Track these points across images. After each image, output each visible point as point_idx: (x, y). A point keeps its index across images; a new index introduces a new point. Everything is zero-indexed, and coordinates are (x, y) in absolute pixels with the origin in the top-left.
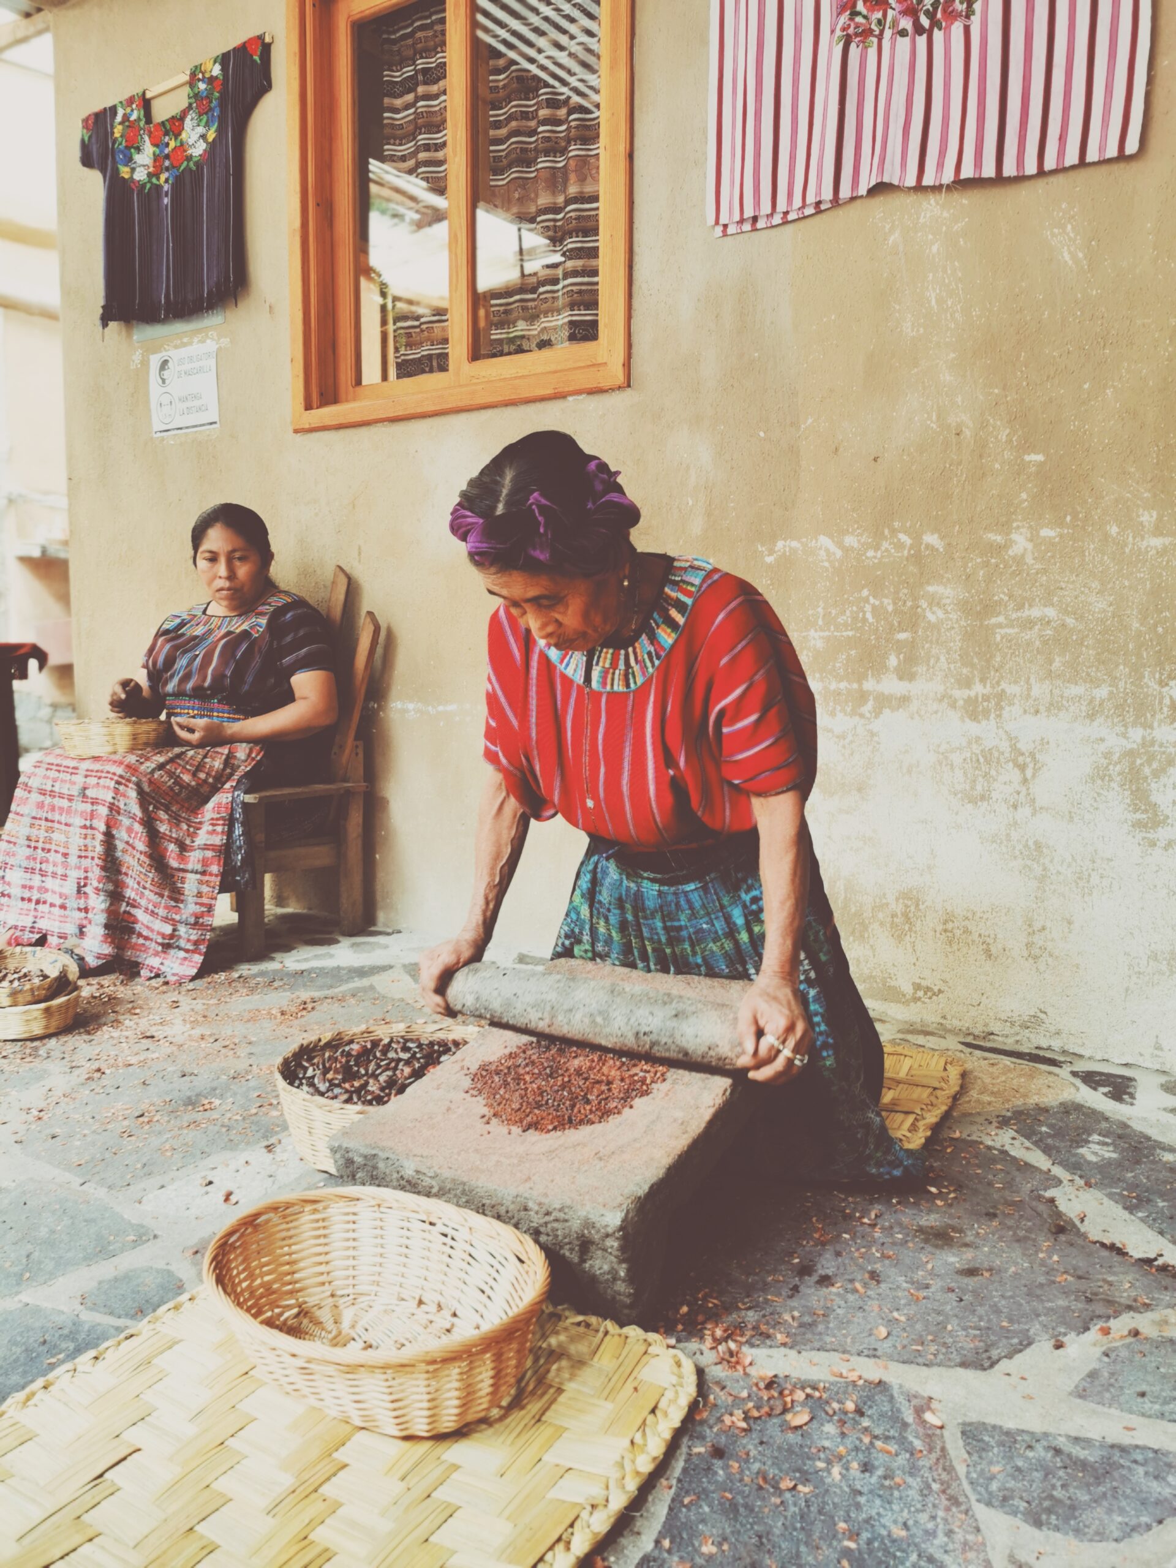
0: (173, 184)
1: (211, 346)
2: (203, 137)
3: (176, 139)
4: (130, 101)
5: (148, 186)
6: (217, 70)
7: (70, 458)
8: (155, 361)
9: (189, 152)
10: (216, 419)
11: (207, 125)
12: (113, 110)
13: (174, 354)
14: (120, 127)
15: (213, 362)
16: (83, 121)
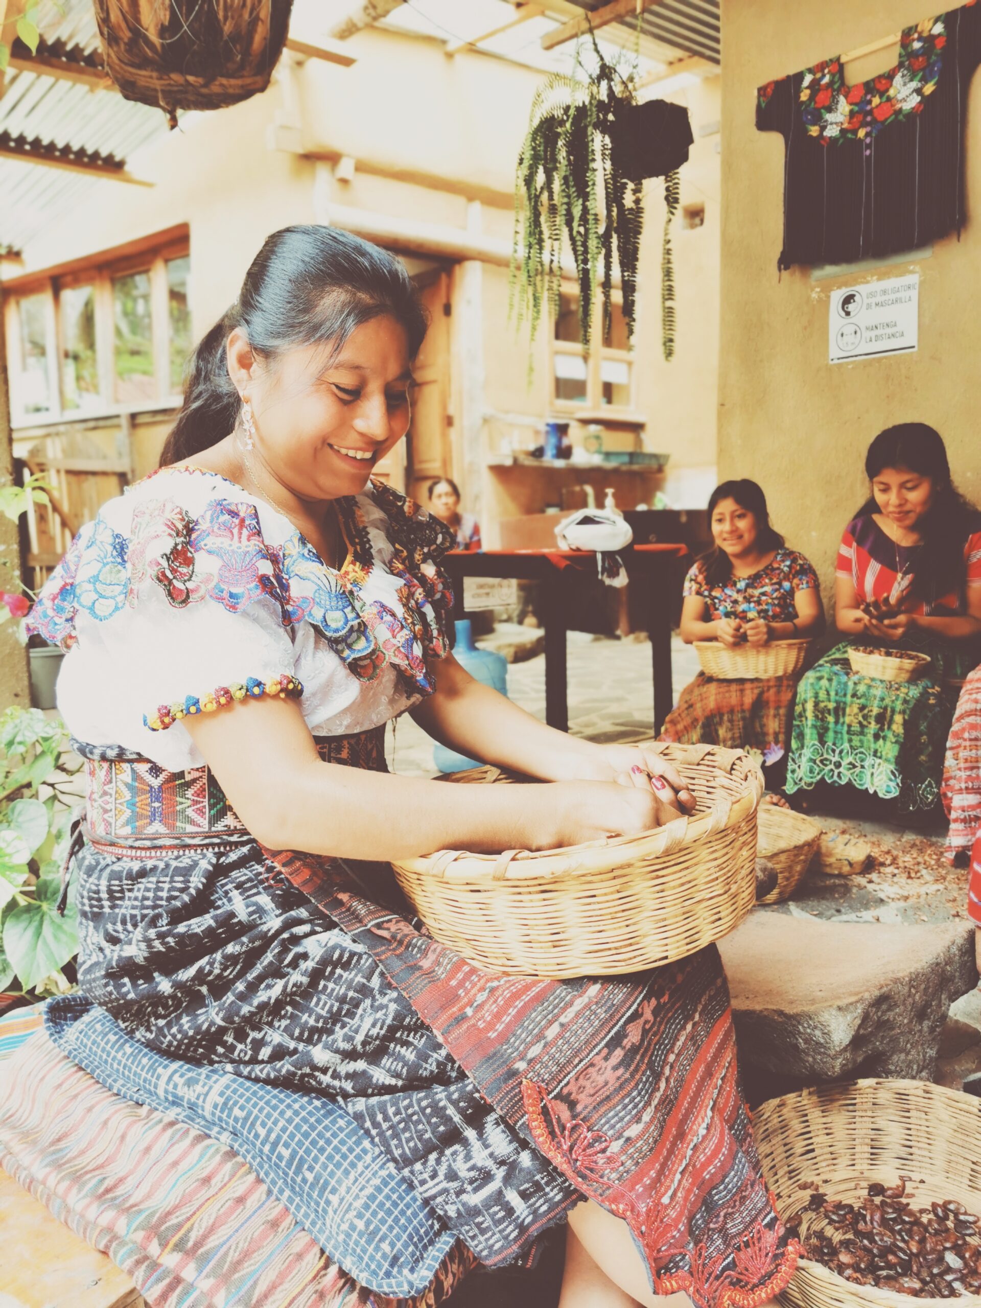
0: (876, 138)
1: (913, 279)
2: (918, 91)
3: (881, 97)
4: (821, 67)
5: (841, 141)
6: (939, 29)
7: (723, 387)
8: (837, 296)
9: (898, 106)
10: (914, 342)
11: (925, 80)
12: (800, 76)
13: (862, 290)
14: (808, 92)
15: (914, 294)
16: (759, 90)
